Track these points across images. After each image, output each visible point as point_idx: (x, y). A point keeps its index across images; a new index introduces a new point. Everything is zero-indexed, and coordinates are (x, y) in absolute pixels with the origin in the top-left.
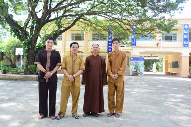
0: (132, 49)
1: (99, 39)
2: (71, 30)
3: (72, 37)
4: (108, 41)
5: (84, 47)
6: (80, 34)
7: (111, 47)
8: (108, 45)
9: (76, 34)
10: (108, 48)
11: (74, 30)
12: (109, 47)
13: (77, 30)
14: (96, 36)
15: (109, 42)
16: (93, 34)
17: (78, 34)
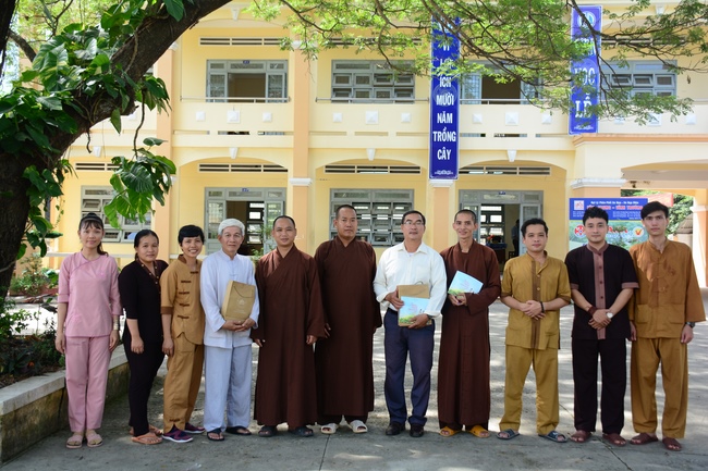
0: (574, 152)
1: (373, 93)
2: (206, 41)
3: (214, 80)
4: (434, 102)
5: (288, 141)
6: (261, 66)
7: (450, 137)
8: (436, 126)
9: (234, 66)
10: (436, 146)
11: (223, 41)
12: (443, 136)
13: (239, 42)
14: (352, 79)
15: (436, 109)
16: (338, 67)
17: (247, 63)
